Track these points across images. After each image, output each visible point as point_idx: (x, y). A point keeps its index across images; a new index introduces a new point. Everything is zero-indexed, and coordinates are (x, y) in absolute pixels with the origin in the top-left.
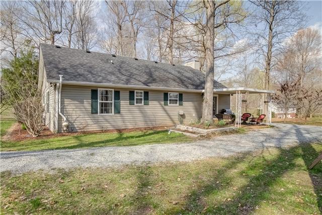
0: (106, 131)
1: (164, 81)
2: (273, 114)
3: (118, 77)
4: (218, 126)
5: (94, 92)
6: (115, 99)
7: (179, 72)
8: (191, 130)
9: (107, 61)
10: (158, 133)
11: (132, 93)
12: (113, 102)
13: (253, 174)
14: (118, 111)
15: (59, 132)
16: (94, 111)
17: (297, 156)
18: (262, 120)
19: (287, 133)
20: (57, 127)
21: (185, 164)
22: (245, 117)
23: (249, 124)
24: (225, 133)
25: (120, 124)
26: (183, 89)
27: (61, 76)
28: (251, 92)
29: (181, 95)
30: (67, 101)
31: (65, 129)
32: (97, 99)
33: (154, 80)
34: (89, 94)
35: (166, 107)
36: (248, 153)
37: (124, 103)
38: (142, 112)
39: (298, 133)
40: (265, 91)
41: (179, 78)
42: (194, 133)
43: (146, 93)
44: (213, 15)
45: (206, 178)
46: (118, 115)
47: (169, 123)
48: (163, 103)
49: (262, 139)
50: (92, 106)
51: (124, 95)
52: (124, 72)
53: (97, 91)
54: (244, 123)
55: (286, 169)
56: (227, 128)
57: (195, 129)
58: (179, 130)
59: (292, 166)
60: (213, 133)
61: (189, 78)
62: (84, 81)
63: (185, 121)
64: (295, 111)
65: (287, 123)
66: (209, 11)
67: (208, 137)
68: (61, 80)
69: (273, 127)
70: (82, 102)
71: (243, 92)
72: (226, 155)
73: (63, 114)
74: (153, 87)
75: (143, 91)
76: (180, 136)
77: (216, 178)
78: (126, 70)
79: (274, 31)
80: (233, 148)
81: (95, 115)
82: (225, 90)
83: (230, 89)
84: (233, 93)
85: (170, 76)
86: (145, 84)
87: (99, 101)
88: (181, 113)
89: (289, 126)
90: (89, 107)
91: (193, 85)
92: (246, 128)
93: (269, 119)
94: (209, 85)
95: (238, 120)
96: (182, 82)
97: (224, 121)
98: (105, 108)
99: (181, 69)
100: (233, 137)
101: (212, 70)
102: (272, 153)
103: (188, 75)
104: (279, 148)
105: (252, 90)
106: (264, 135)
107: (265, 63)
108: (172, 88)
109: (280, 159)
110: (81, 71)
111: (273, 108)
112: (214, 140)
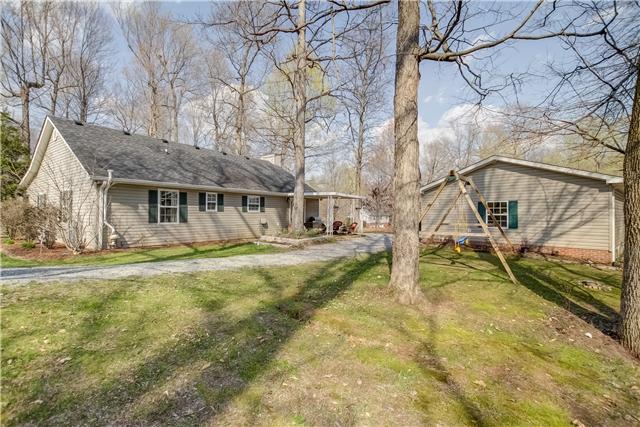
0: (171, 246)
1: (241, 180)
2: (365, 224)
3: (181, 174)
4: (310, 236)
5: (153, 194)
6: (181, 203)
7: (256, 169)
8: (280, 241)
9: (158, 149)
10: (240, 245)
11: (202, 196)
12: (178, 207)
13: (349, 269)
14: (184, 219)
15: (104, 247)
16: (152, 219)
17: (383, 257)
18: (353, 228)
19: (376, 241)
20: (100, 241)
21: (292, 266)
22: (336, 225)
23: (340, 234)
24: (318, 243)
25: (187, 236)
26: (265, 192)
27: (110, 172)
28: (343, 198)
29: (262, 199)
30: (114, 206)
31: (113, 243)
32: (156, 202)
33: (228, 179)
34: (146, 195)
35: (245, 214)
36: (344, 257)
37: (192, 209)
38: (215, 220)
39: (387, 240)
40: (357, 197)
41: (258, 177)
42: (284, 244)
43: (221, 196)
44: (304, 109)
45: (314, 273)
46: (183, 225)
47: (248, 234)
48: (241, 208)
49: (355, 247)
50: (150, 213)
51: (193, 198)
52: (187, 167)
53: (156, 192)
54: (335, 233)
55: (373, 265)
56: (319, 238)
57: (285, 240)
58: (265, 241)
59: (378, 263)
60: (306, 243)
61: (269, 177)
62: (140, 178)
63: (268, 231)
64: (388, 221)
65: (379, 232)
66: (300, 104)
67: (300, 247)
68: (110, 177)
69: (363, 236)
70: (136, 208)
71: (335, 197)
72: (325, 260)
73: (109, 222)
74: (230, 188)
75: (216, 194)
76: (268, 248)
77: (322, 273)
78: (189, 164)
79: (365, 123)
80: (329, 255)
81: (154, 225)
82: (315, 194)
83: (321, 194)
84: (322, 198)
85: (246, 173)
86: (220, 184)
87: (159, 206)
88: (264, 221)
89: (380, 235)
90: (145, 214)
91: (276, 186)
92: (337, 237)
93: (360, 228)
94: (299, 189)
95: (330, 229)
96: (262, 182)
97: (315, 230)
98: (167, 216)
99: (259, 165)
100: (326, 246)
101: (302, 171)
102: (363, 256)
103: (268, 172)
104: (369, 253)
105: (344, 195)
106: (356, 243)
107: (356, 161)
108: (253, 191)
109: (369, 260)
110: (129, 163)
111: (364, 216)
112: (308, 250)
